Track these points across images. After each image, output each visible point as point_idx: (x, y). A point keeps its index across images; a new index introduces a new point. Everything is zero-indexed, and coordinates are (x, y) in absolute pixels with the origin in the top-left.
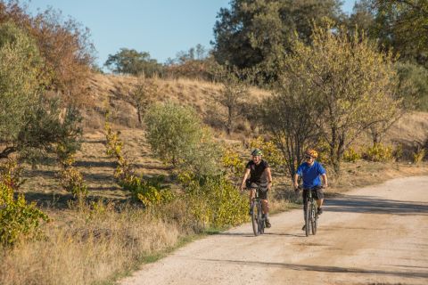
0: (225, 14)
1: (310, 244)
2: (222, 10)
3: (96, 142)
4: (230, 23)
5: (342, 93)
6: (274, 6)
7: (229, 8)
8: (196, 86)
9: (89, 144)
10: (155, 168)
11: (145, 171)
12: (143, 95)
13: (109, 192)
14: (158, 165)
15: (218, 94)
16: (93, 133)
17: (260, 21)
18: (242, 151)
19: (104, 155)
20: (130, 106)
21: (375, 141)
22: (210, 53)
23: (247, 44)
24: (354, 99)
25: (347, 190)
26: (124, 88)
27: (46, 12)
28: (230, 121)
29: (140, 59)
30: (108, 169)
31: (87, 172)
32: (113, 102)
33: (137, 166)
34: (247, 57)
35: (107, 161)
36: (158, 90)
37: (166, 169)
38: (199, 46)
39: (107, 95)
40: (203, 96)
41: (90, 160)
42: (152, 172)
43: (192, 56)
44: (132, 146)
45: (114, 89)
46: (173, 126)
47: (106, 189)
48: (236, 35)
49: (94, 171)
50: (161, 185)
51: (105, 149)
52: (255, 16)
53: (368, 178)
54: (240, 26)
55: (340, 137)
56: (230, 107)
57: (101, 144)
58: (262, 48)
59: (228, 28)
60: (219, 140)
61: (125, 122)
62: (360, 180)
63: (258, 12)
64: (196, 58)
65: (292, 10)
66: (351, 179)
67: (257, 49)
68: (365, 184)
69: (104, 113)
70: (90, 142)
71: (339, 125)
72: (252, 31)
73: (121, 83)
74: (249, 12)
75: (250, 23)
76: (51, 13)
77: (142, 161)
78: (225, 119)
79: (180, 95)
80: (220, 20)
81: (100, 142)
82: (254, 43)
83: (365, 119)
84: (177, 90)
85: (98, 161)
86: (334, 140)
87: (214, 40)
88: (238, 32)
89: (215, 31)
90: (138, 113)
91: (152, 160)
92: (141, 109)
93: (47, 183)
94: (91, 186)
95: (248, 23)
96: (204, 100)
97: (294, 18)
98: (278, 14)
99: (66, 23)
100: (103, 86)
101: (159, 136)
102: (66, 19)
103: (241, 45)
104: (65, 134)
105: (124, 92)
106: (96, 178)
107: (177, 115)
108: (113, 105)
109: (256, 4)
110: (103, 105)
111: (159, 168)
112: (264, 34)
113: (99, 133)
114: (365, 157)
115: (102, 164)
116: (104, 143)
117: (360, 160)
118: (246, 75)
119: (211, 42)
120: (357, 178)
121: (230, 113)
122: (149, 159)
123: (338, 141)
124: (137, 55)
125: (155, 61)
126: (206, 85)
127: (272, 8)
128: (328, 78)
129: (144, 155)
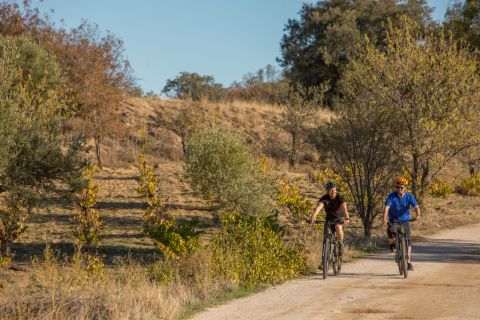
0: (293, 26)
1: (369, 311)
2: (290, 21)
3: (128, 178)
4: (300, 37)
5: (426, 110)
6: (351, 15)
7: (299, 18)
8: (253, 109)
9: (118, 181)
10: (197, 208)
11: (183, 213)
12: (188, 121)
13: (135, 240)
14: (200, 205)
15: (280, 118)
16: (127, 168)
17: (334, 33)
18: (306, 186)
19: (135, 194)
20: (173, 134)
21: (472, 171)
22: (282, 75)
23: (320, 61)
24: (441, 119)
25: (433, 233)
26: (166, 114)
27: (81, 27)
28: (294, 150)
29: (203, 83)
30: (138, 211)
31: (111, 215)
32: (153, 130)
33: (174, 207)
34: (320, 76)
35: (138, 201)
36: (207, 114)
37: (209, 210)
38: (269, 67)
39: (146, 122)
40: (261, 120)
41: (117, 201)
42: (192, 214)
43: (261, 78)
44: (171, 182)
45: (154, 115)
46: (217, 156)
47: (133, 236)
48: (306, 50)
49: (120, 214)
50: (196, 230)
51: (137, 186)
52: (329, 27)
53: (460, 217)
54: (312, 39)
55: (423, 166)
56: (293, 133)
57: (133, 181)
58: (337, 64)
59: (298, 42)
60: (280, 173)
61: (167, 154)
62: (451, 220)
63: (331, 22)
64: (265, 80)
65: (373, 18)
66: (439, 218)
67: (331, 65)
68: (456, 224)
69: (140, 143)
70: (121, 179)
71: (422, 151)
72: (324, 45)
73: (163, 108)
74: (321, 23)
75: (324, 36)
76: (85, 28)
77: (181, 201)
78: (289, 148)
79: (235, 120)
80: (288, 33)
81: (132, 178)
82: (328, 59)
83: (455, 143)
84: (231, 114)
85: (127, 201)
86: (415, 169)
87: (281, 57)
88: (310, 47)
89: (283, 47)
90: (183, 143)
91: (194, 199)
92: (186, 137)
93: (59, 230)
94: (114, 232)
95: (320, 36)
96: (263, 126)
97: (375, 28)
98: (355, 24)
99: (103, 39)
100: (141, 111)
101: (200, 168)
102: (104, 35)
103: (313, 62)
104: (68, 167)
105: (166, 118)
106: (123, 222)
107: (222, 142)
108: (152, 134)
109: (330, 13)
110: (139, 135)
111: (201, 209)
112: (340, 48)
113: (133, 168)
114: (460, 191)
115: (131, 206)
116: (137, 179)
117: (452, 195)
118: (312, 95)
119: (277, 60)
120: (448, 217)
121: (294, 140)
122: (191, 198)
123: (421, 172)
124: (199, 79)
125: (220, 85)
126: (266, 108)
127: (348, 18)
128: (407, 91)
129: (185, 193)
